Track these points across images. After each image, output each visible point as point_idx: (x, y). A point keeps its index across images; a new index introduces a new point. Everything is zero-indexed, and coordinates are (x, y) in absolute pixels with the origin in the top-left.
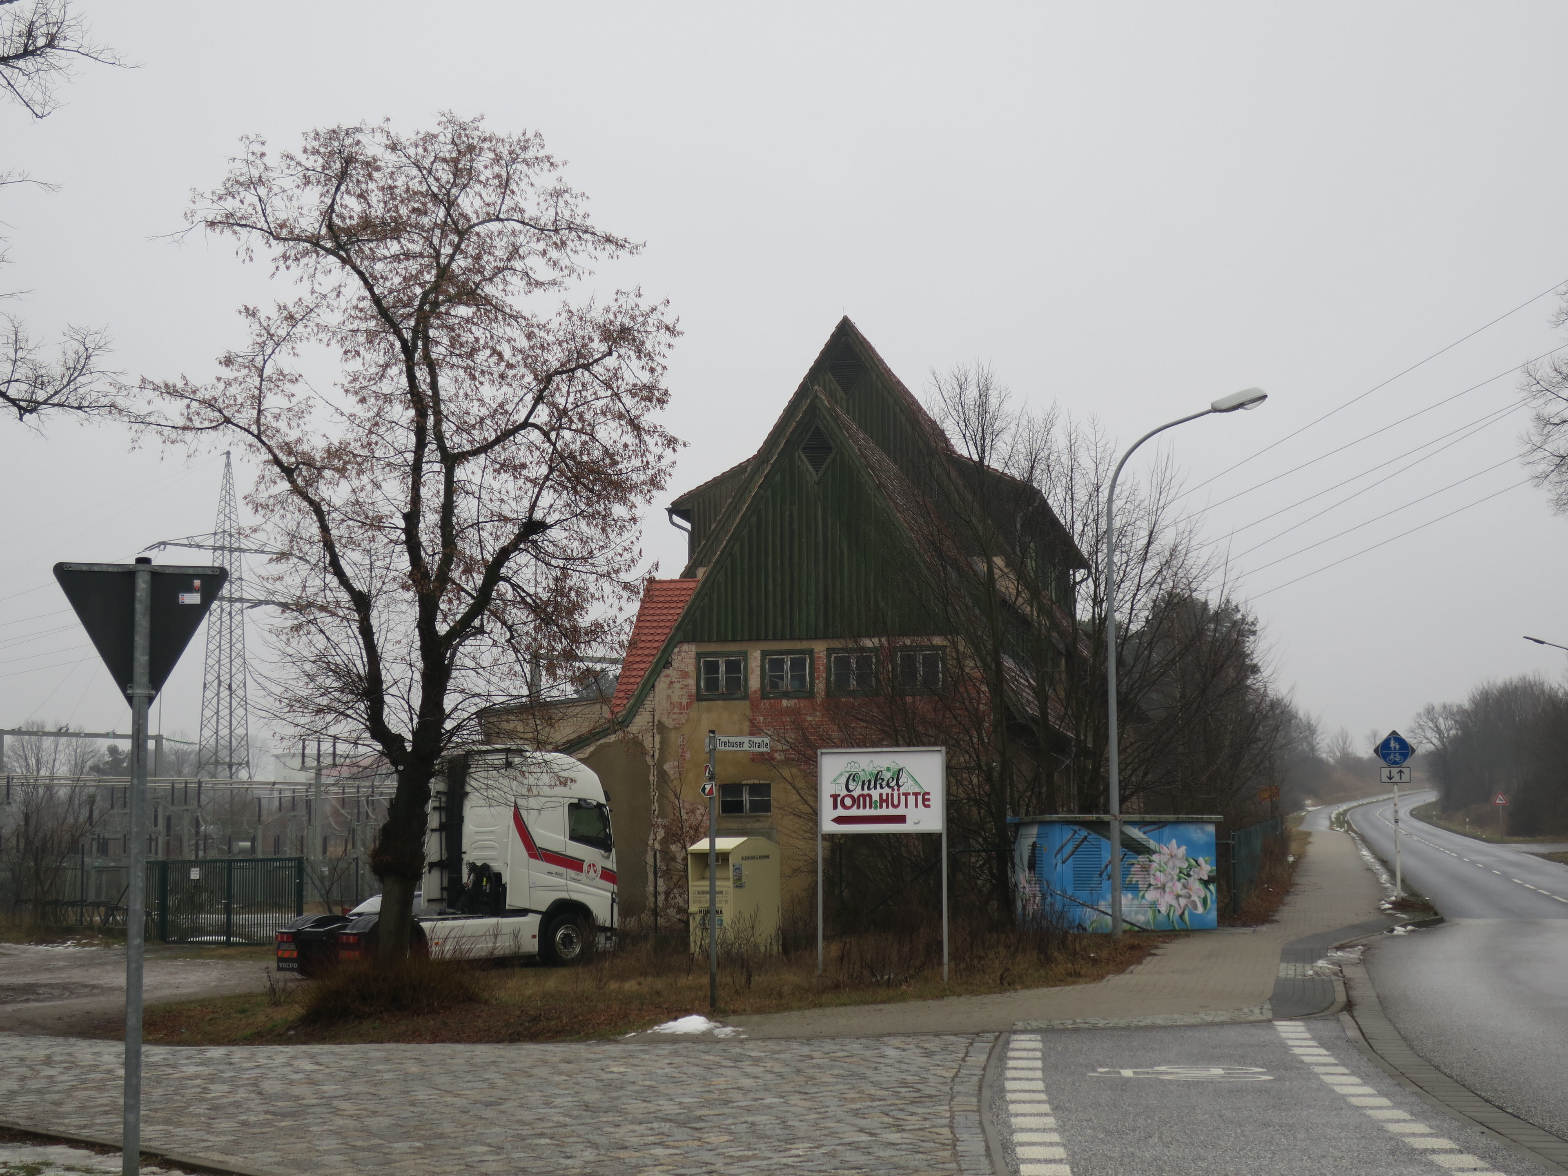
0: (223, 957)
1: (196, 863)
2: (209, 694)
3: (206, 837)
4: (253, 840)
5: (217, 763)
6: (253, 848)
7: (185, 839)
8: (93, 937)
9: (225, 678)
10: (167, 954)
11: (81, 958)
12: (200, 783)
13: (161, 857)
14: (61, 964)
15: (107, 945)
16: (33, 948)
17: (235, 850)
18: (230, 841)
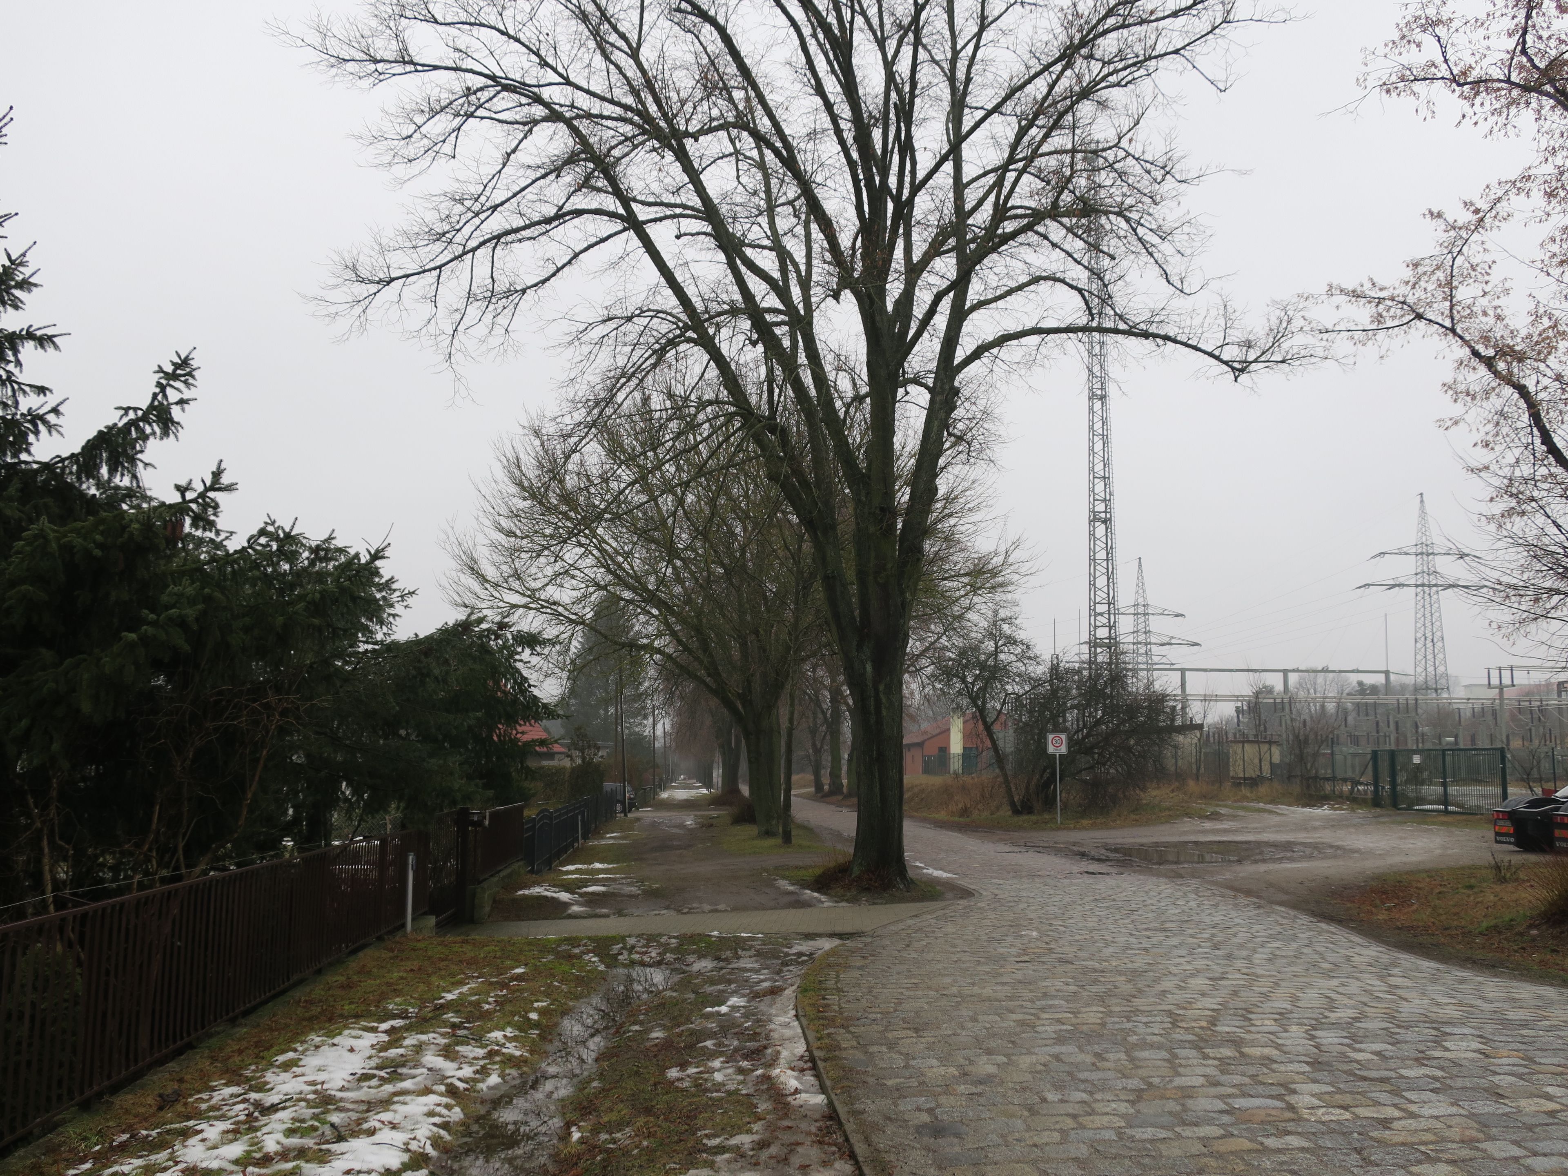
0: (1443, 824)
1: (1415, 752)
2: (1419, 645)
3: (1423, 735)
4: (1456, 737)
5: (1427, 688)
6: (1456, 743)
7: (1409, 735)
8: (1342, 803)
9: (1429, 635)
10: (1399, 818)
11: (1333, 820)
12: (1416, 700)
13: (1393, 747)
14: (1318, 823)
15: (1353, 810)
16: (1300, 810)
17: (1444, 743)
18: (1439, 738)
